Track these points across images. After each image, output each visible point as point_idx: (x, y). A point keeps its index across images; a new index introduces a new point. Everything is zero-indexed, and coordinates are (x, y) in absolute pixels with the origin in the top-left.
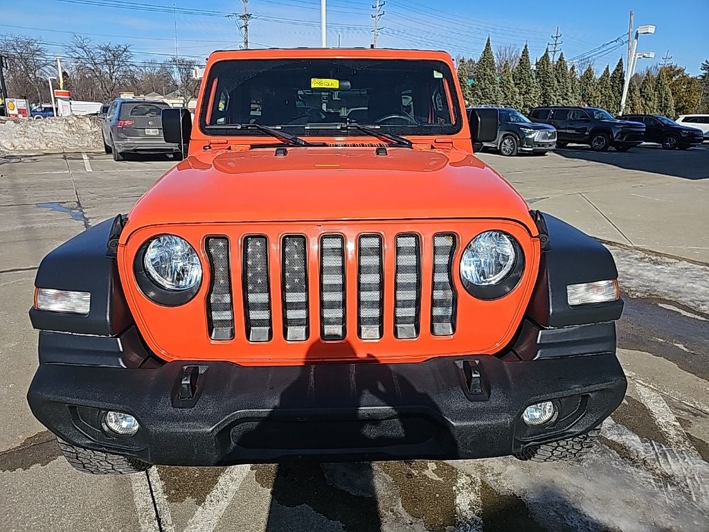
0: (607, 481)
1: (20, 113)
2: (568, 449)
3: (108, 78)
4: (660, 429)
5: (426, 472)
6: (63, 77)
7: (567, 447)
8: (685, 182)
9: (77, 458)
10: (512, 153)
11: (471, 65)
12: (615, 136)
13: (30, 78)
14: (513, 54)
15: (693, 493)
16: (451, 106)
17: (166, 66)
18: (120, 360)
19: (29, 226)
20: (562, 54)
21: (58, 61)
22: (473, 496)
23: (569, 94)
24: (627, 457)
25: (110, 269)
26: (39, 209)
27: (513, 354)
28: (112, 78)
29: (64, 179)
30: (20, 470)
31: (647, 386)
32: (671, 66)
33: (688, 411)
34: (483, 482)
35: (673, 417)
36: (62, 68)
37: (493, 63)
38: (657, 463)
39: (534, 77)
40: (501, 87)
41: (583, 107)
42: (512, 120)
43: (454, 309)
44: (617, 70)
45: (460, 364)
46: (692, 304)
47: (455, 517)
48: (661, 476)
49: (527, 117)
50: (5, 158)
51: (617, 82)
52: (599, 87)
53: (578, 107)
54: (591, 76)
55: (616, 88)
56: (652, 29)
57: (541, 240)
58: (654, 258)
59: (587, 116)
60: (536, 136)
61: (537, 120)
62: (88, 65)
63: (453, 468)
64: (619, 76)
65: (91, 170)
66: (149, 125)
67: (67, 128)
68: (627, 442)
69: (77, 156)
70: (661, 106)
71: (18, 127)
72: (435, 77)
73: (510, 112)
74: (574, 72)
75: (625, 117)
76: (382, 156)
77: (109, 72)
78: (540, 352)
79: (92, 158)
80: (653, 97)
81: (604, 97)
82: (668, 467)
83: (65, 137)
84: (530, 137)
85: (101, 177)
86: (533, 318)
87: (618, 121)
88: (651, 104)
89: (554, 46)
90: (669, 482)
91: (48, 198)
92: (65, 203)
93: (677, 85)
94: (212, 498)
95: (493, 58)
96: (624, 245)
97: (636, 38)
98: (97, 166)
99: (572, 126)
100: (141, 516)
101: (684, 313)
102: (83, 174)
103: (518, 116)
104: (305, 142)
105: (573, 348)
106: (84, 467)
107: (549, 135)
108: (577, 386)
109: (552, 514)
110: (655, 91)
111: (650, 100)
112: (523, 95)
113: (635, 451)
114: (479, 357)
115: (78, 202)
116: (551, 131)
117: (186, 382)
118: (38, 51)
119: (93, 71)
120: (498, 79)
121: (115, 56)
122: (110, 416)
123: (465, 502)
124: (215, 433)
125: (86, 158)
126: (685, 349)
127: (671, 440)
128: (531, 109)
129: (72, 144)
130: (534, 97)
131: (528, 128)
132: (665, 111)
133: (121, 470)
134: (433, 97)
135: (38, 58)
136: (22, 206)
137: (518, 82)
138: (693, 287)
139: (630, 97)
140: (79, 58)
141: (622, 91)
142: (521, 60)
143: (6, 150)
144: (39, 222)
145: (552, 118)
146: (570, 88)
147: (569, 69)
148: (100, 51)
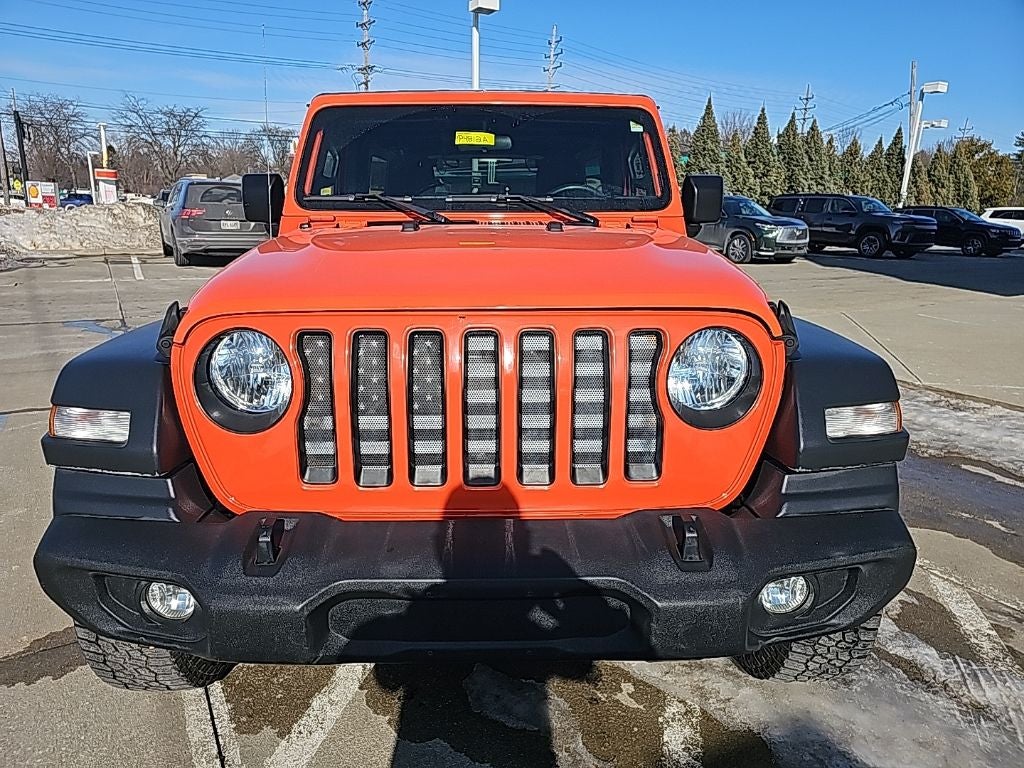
0: (888, 712)
1: (45, 201)
2: (831, 660)
3: (172, 154)
4: (968, 640)
5: (619, 696)
6: (108, 153)
7: (829, 656)
8: (996, 299)
9: (105, 662)
10: (745, 258)
11: (685, 138)
12: (892, 236)
13: (62, 154)
14: (745, 124)
15: (1018, 731)
16: (655, 171)
17: (253, 137)
18: (171, 510)
19: (52, 351)
20: (815, 121)
21: (102, 131)
22: (688, 731)
23: (826, 177)
24: (918, 679)
25: (160, 381)
26: (65, 329)
27: (746, 510)
28: (176, 155)
29: (104, 290)
30: (21, 685)
31: (947, 580)
32: (972, 138)
33: (1009, 615)
34: (704, 712)
35: (987, 623)
36: (107, 141)
37: (715, 134)
38: (964, 688)
39: (775, 153)
40: (727, 167)
41: (846, 195)
42: (744, 212)
43: (659, 441)
44: (895, 144)
45: (668, 521)
46: (1011, 466)
47: (661, 761)
48: (970, 706)
49: (767, 210)
50: (22, 261)
51: (894, 160)
52: (869, 167)
53: (838, 195)
54: (857, 152)
55: (894, 170)
56: (943, 87)
57: (785, 344)
58: (953, 402)
59: (852, 208)
60: (779, 234)
61: (780, 213)
62: (143, 136)
63: (659, 691)
64: (897, 152)
65: (143, 278)
66: (227, 215)
67: (110, 220)
68: (919, 657)
69: (124, 259)
70: (959, 195)
71: (41, 218)
72: (632, 130)
73: (741, 201)
74: (832, 146)
75: (907, 209)
76: (555, 232)
77: (172, 145)
78: (786, 505)
79: (145, 262)
80: (946, 182)
81: (876, 182)
82: (981, 693)
83: (107, 232)
84: (770, 236)
85: (156, 287)
86: (775, 456)
87: (898, 215)
88: (944, 191)
89: (803, 111)
90: (983, 716)
91: (80, 315)
92: (103, 321)
93: (982, 166)
94: (301, 727)
95: (716, 126)
96: (908, 384)
97: (921, 99)
98: (150, 272)
99: (829, 222)
100: (197, 752)
101: (999, 478)
102: (131, 283)
103: (752, 208)
104: (446, 219)
105: (836, 501)
106: (115, 677)
107: (798, 234)
108: (841, 553)
109: (808, 758)
110: (950, 173)
111: (943, 187)
112: (760, 178)
113: (930, 671)
114: (696, 511)
115: (123, 321)
116: (800, 227)
117: (265, 539)
118: (75, 116)
119: (151, 144)
120: (723, 155)
121: (183, 123)
122: (153, 591)
123: (676, 738)
124: (306, 613)
125: (137, 261)
126: (1003, 529)
127: (985, 656)
128: (771, 198)
129: (117, 243)
130: (776, 181)
131: (767, 223)
132: (965, 203)
133: (168, 683)
134: (629, 159)
135: (73, 126)
136: (44, 326)
137: (752, 160)
138: (1012, 443)
139: (914, 182)
140: (130, 126)
141: (903, 174)
142: (756, 129)
143: (24, 251)
144: (66, 347)
145: (802, 210)
146: (827, 169)
147: (825, 143)
148: (160, 116)
